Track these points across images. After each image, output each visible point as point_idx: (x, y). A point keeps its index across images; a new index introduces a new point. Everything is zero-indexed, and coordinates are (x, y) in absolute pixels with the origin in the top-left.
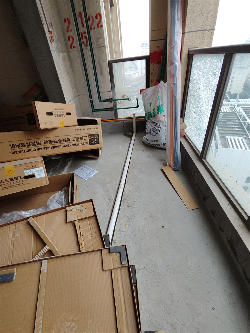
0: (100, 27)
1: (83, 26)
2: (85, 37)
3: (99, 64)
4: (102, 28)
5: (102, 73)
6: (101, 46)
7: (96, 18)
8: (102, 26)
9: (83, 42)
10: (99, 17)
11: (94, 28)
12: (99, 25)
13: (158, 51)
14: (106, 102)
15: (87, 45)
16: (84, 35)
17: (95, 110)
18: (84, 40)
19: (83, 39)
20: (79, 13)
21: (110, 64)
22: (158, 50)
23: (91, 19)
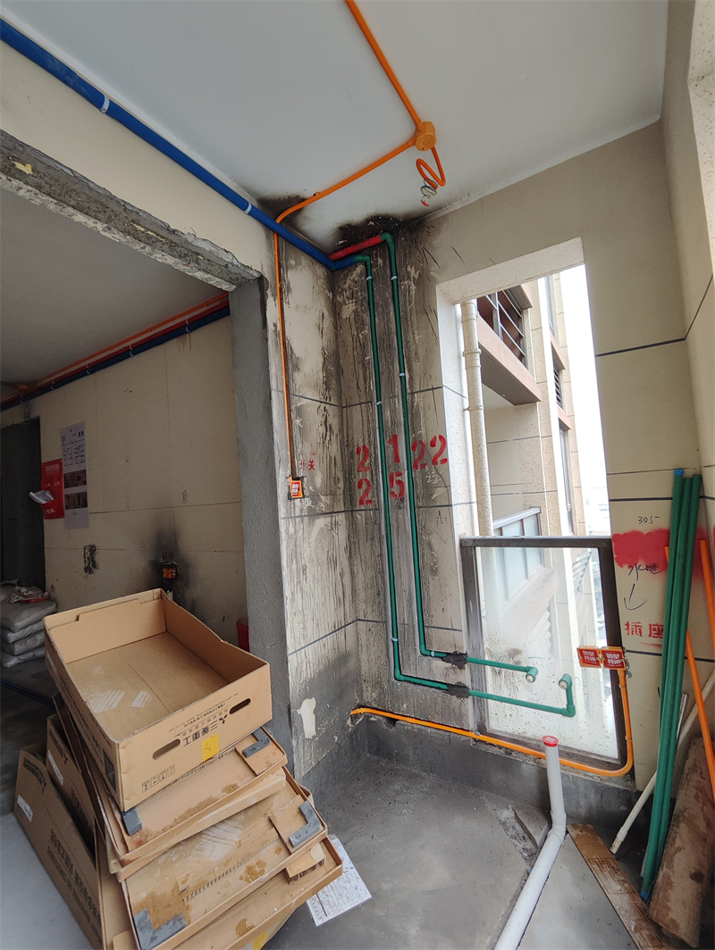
0: (439, 463)
1: (398, 460)
2: (400, 483)
3: (430, 545)
4: (445, 465)
6: (438, 504)
7: (433, 444)
8: (445, 461)
9: (394, 493)
10: (438, 443)
11: (424, 466)
12: (439, 460)
13: (645, 532)
14: (442, 658)
15: (401, 500)
16: (397, 479)
17: (402, 678)
18: (396, 489)
19: (392, 486)
20: (393, 437)
21: (468, 548)
22: (645, 528)
23: (419, 448)
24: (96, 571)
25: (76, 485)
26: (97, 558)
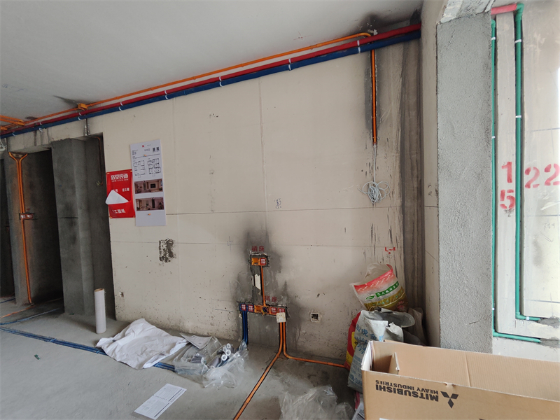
1: (510, 180)
2: (510, 197)
3: (536, 244)
4: (557, 186)
5: (538, 260)
6: (547, 214)
7: (547, 170)
8: (557, 183)
9: (503, 206)
10: (553, 169)
11: (536, 186)
12: (552, 182)
14: (537, 321)
15: (510, 210)
16: (507, 194)
18: (506, 202)
19: (503, 200)
20: (506, 164)
23: (532, 173)
24: (173, 260)
25: (150, 191)
26: (174, 250)
